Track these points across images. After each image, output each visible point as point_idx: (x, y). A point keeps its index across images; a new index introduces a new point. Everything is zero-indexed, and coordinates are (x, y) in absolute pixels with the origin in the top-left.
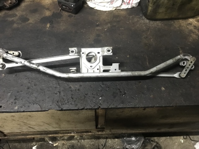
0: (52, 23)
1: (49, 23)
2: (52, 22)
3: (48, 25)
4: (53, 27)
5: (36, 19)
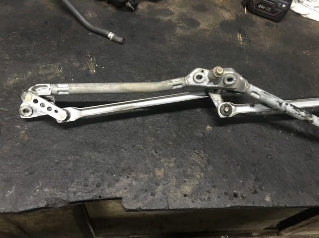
0: (244, 34)
1: (239, 33)
2: (244, 32)
4: (250, 41)
5: (211, 23)
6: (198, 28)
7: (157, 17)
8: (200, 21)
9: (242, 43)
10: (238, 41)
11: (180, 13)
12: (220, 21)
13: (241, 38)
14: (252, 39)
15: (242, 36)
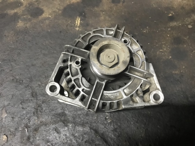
0: (85, 16)
1: (79, 16)
2: (85, 14)
3: (78, 21)
4: (88, 25)
5: (55, 9)
6: (40, 17)
7: (5, 12)
8: (45, 9)
9: (77, 29)
10: (75, 26)
11: (29, 4)
12: (65, 5)
13: (79, 22)
14: (91, 22)
15: (80, 21)
